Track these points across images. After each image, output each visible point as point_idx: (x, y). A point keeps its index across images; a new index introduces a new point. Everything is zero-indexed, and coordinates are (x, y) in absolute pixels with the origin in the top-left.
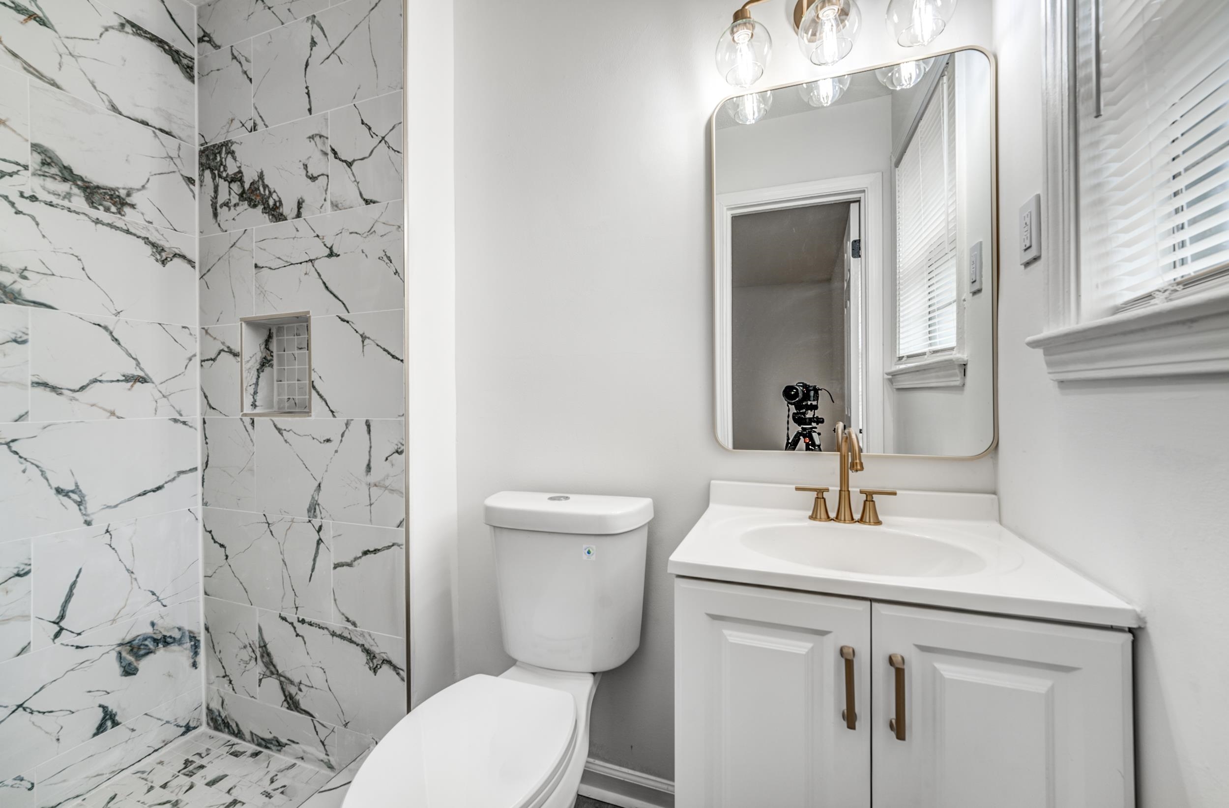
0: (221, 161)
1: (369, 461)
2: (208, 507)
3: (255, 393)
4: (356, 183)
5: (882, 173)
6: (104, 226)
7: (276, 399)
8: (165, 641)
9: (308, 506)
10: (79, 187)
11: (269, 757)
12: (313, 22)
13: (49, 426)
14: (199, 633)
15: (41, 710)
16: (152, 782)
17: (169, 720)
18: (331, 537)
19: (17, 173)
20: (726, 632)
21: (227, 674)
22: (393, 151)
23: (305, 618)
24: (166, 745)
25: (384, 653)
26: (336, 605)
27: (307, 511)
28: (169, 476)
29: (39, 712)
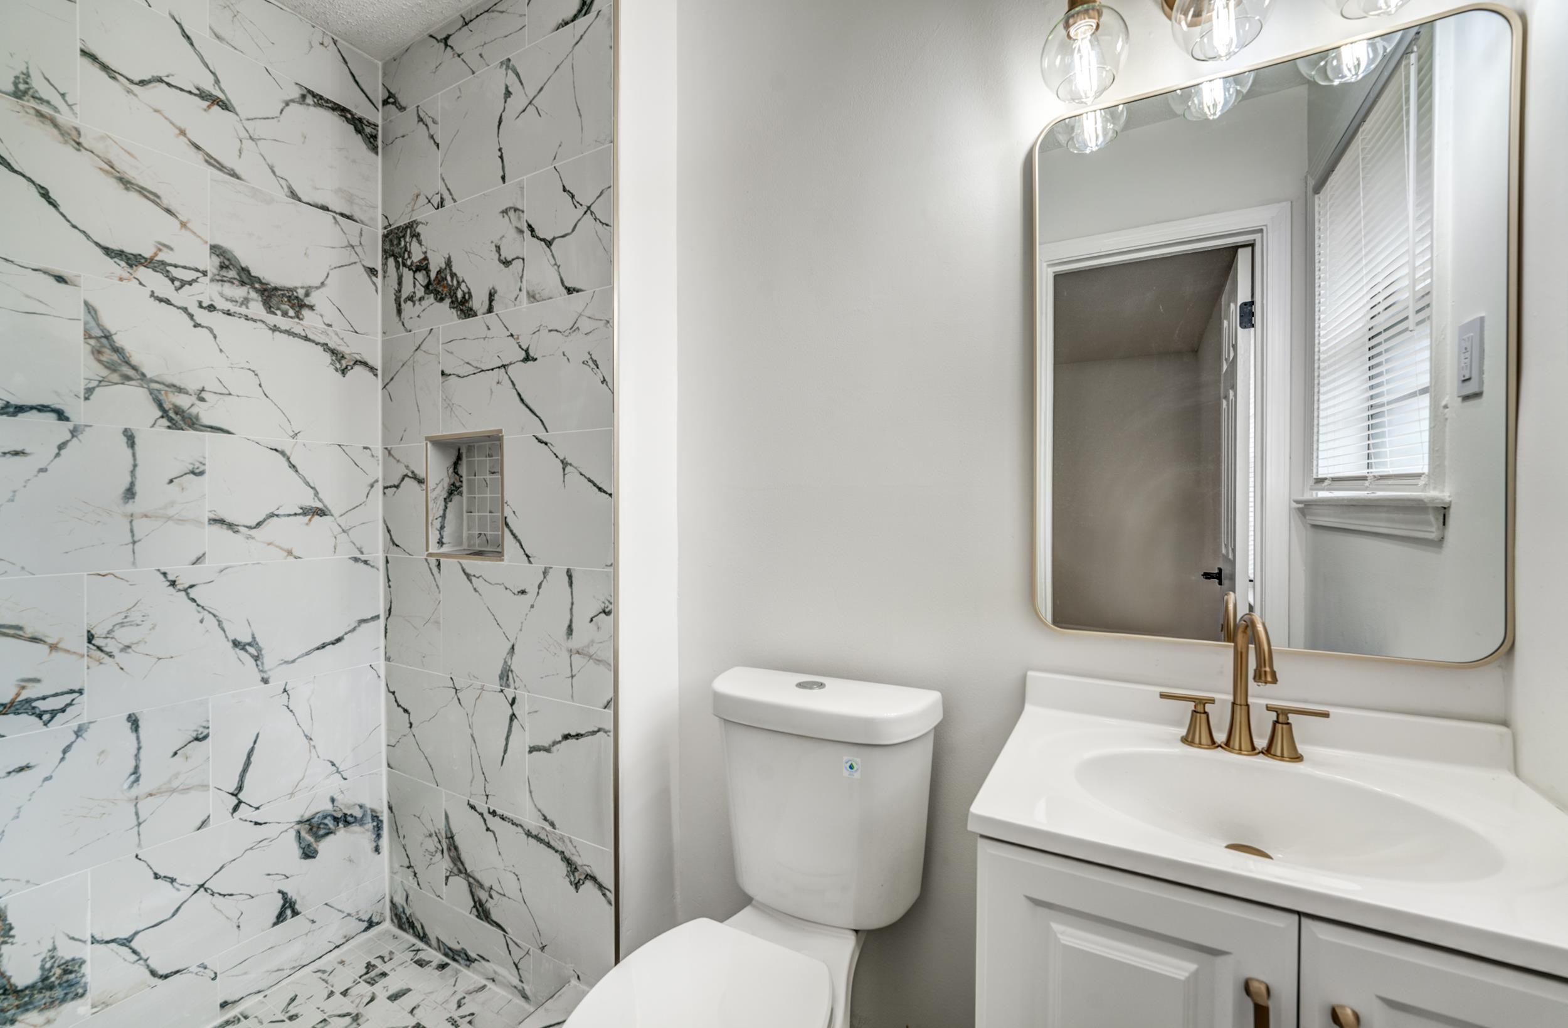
0: (405, 246)
1: (571, 621)
2: (392, 663)
3: (442, 527)
4: (556, 267)
5: (1292, 202)
6: (282, 334)
7: (465, 535)
8: (345, 820)
9: (499, 672)
10: (257, 290)
11: (457, 972)
12: (508, 67)
13: (226, 568)
14: (382, 812)
15: (222, 893)
16: (332, 986)
17: (351, 912)
18: (526, 713)
19: (195, 280)
20: (1056, 927)
21: (412, 865)
22: (600, 224)
23: (496, 809)
24: (347, 941)
25: (588, 866)
26: (532, 798)
27: (498, 678)
28: (349, 625)
29: (220, 894)
